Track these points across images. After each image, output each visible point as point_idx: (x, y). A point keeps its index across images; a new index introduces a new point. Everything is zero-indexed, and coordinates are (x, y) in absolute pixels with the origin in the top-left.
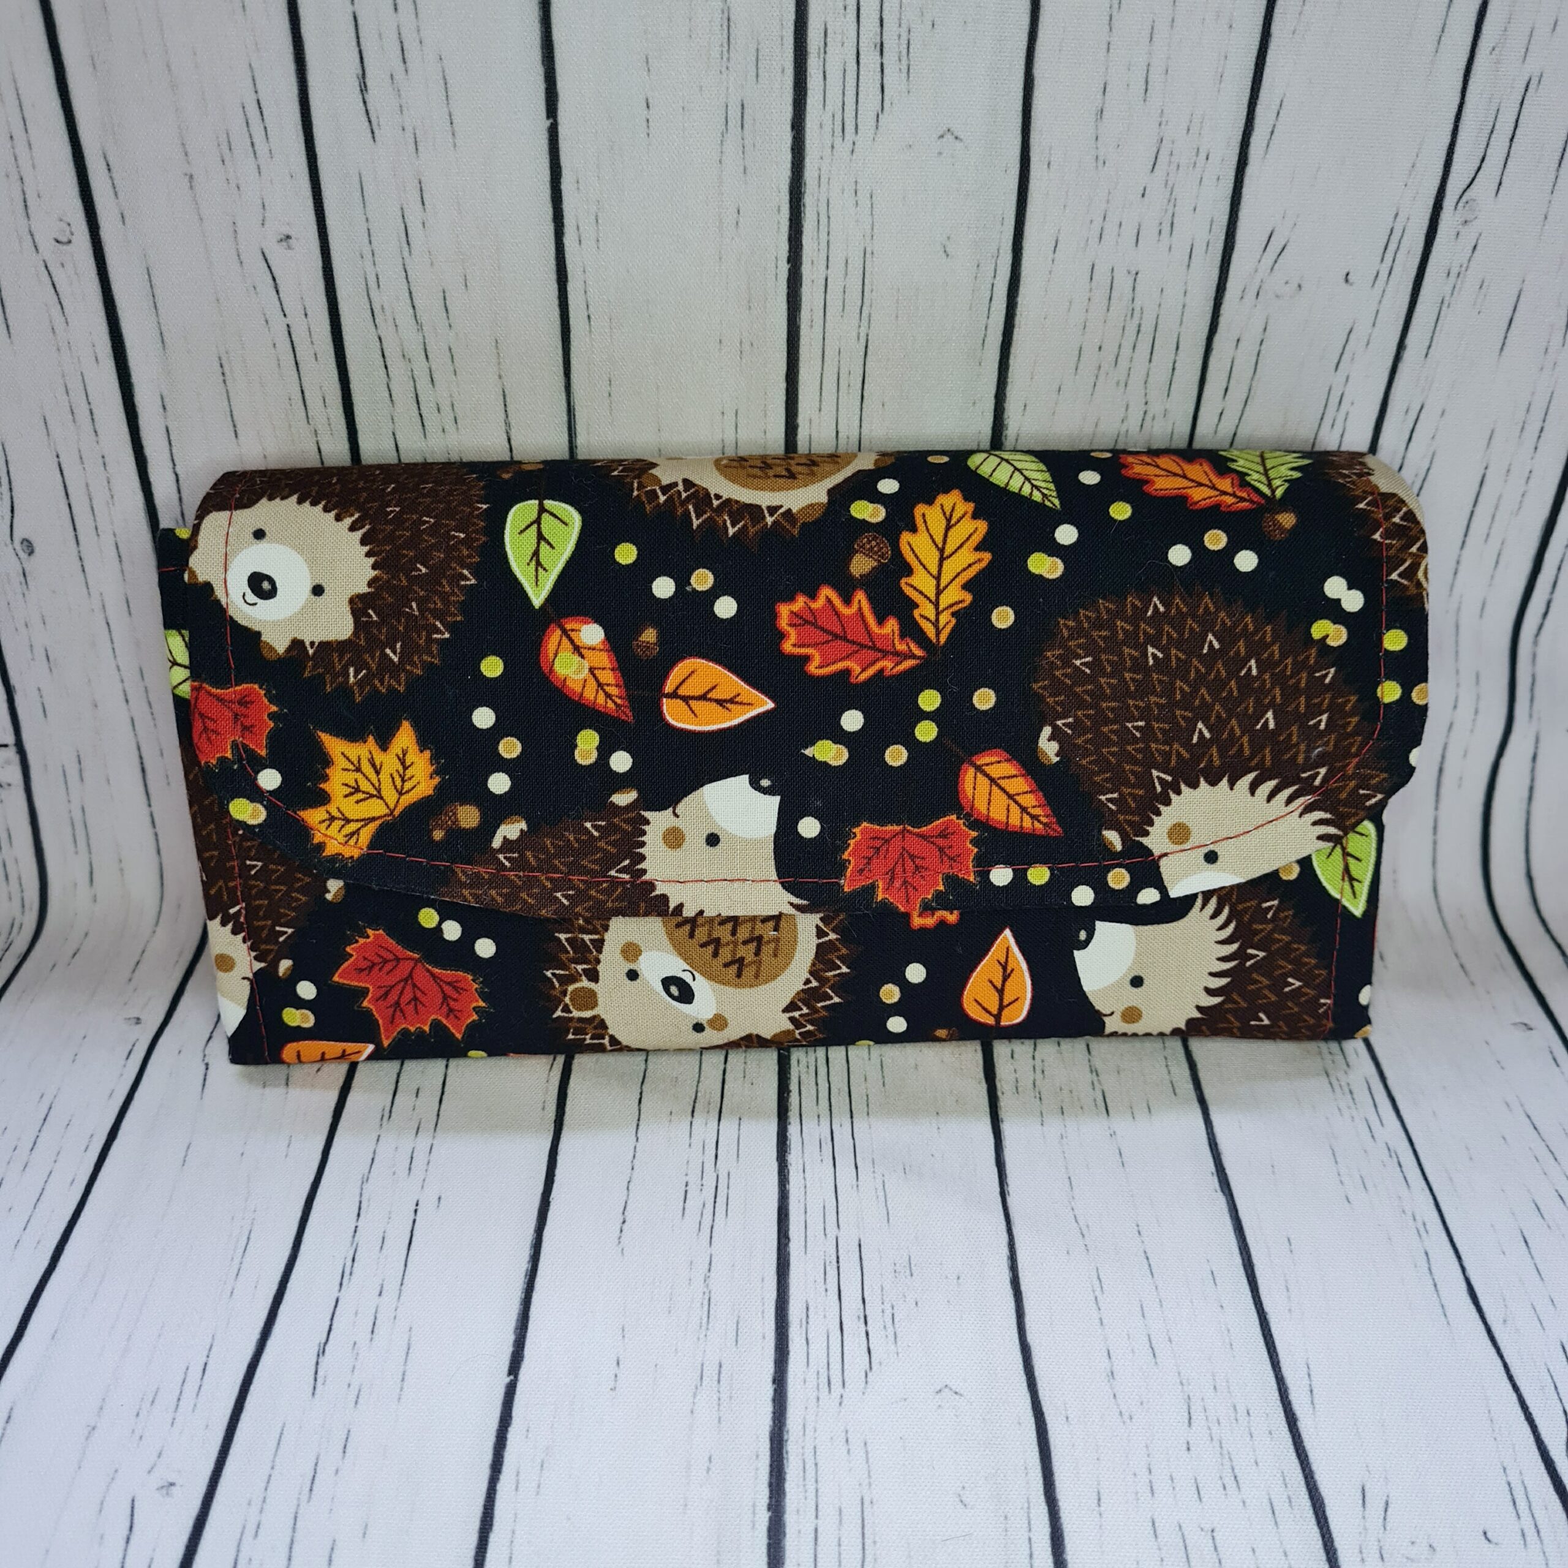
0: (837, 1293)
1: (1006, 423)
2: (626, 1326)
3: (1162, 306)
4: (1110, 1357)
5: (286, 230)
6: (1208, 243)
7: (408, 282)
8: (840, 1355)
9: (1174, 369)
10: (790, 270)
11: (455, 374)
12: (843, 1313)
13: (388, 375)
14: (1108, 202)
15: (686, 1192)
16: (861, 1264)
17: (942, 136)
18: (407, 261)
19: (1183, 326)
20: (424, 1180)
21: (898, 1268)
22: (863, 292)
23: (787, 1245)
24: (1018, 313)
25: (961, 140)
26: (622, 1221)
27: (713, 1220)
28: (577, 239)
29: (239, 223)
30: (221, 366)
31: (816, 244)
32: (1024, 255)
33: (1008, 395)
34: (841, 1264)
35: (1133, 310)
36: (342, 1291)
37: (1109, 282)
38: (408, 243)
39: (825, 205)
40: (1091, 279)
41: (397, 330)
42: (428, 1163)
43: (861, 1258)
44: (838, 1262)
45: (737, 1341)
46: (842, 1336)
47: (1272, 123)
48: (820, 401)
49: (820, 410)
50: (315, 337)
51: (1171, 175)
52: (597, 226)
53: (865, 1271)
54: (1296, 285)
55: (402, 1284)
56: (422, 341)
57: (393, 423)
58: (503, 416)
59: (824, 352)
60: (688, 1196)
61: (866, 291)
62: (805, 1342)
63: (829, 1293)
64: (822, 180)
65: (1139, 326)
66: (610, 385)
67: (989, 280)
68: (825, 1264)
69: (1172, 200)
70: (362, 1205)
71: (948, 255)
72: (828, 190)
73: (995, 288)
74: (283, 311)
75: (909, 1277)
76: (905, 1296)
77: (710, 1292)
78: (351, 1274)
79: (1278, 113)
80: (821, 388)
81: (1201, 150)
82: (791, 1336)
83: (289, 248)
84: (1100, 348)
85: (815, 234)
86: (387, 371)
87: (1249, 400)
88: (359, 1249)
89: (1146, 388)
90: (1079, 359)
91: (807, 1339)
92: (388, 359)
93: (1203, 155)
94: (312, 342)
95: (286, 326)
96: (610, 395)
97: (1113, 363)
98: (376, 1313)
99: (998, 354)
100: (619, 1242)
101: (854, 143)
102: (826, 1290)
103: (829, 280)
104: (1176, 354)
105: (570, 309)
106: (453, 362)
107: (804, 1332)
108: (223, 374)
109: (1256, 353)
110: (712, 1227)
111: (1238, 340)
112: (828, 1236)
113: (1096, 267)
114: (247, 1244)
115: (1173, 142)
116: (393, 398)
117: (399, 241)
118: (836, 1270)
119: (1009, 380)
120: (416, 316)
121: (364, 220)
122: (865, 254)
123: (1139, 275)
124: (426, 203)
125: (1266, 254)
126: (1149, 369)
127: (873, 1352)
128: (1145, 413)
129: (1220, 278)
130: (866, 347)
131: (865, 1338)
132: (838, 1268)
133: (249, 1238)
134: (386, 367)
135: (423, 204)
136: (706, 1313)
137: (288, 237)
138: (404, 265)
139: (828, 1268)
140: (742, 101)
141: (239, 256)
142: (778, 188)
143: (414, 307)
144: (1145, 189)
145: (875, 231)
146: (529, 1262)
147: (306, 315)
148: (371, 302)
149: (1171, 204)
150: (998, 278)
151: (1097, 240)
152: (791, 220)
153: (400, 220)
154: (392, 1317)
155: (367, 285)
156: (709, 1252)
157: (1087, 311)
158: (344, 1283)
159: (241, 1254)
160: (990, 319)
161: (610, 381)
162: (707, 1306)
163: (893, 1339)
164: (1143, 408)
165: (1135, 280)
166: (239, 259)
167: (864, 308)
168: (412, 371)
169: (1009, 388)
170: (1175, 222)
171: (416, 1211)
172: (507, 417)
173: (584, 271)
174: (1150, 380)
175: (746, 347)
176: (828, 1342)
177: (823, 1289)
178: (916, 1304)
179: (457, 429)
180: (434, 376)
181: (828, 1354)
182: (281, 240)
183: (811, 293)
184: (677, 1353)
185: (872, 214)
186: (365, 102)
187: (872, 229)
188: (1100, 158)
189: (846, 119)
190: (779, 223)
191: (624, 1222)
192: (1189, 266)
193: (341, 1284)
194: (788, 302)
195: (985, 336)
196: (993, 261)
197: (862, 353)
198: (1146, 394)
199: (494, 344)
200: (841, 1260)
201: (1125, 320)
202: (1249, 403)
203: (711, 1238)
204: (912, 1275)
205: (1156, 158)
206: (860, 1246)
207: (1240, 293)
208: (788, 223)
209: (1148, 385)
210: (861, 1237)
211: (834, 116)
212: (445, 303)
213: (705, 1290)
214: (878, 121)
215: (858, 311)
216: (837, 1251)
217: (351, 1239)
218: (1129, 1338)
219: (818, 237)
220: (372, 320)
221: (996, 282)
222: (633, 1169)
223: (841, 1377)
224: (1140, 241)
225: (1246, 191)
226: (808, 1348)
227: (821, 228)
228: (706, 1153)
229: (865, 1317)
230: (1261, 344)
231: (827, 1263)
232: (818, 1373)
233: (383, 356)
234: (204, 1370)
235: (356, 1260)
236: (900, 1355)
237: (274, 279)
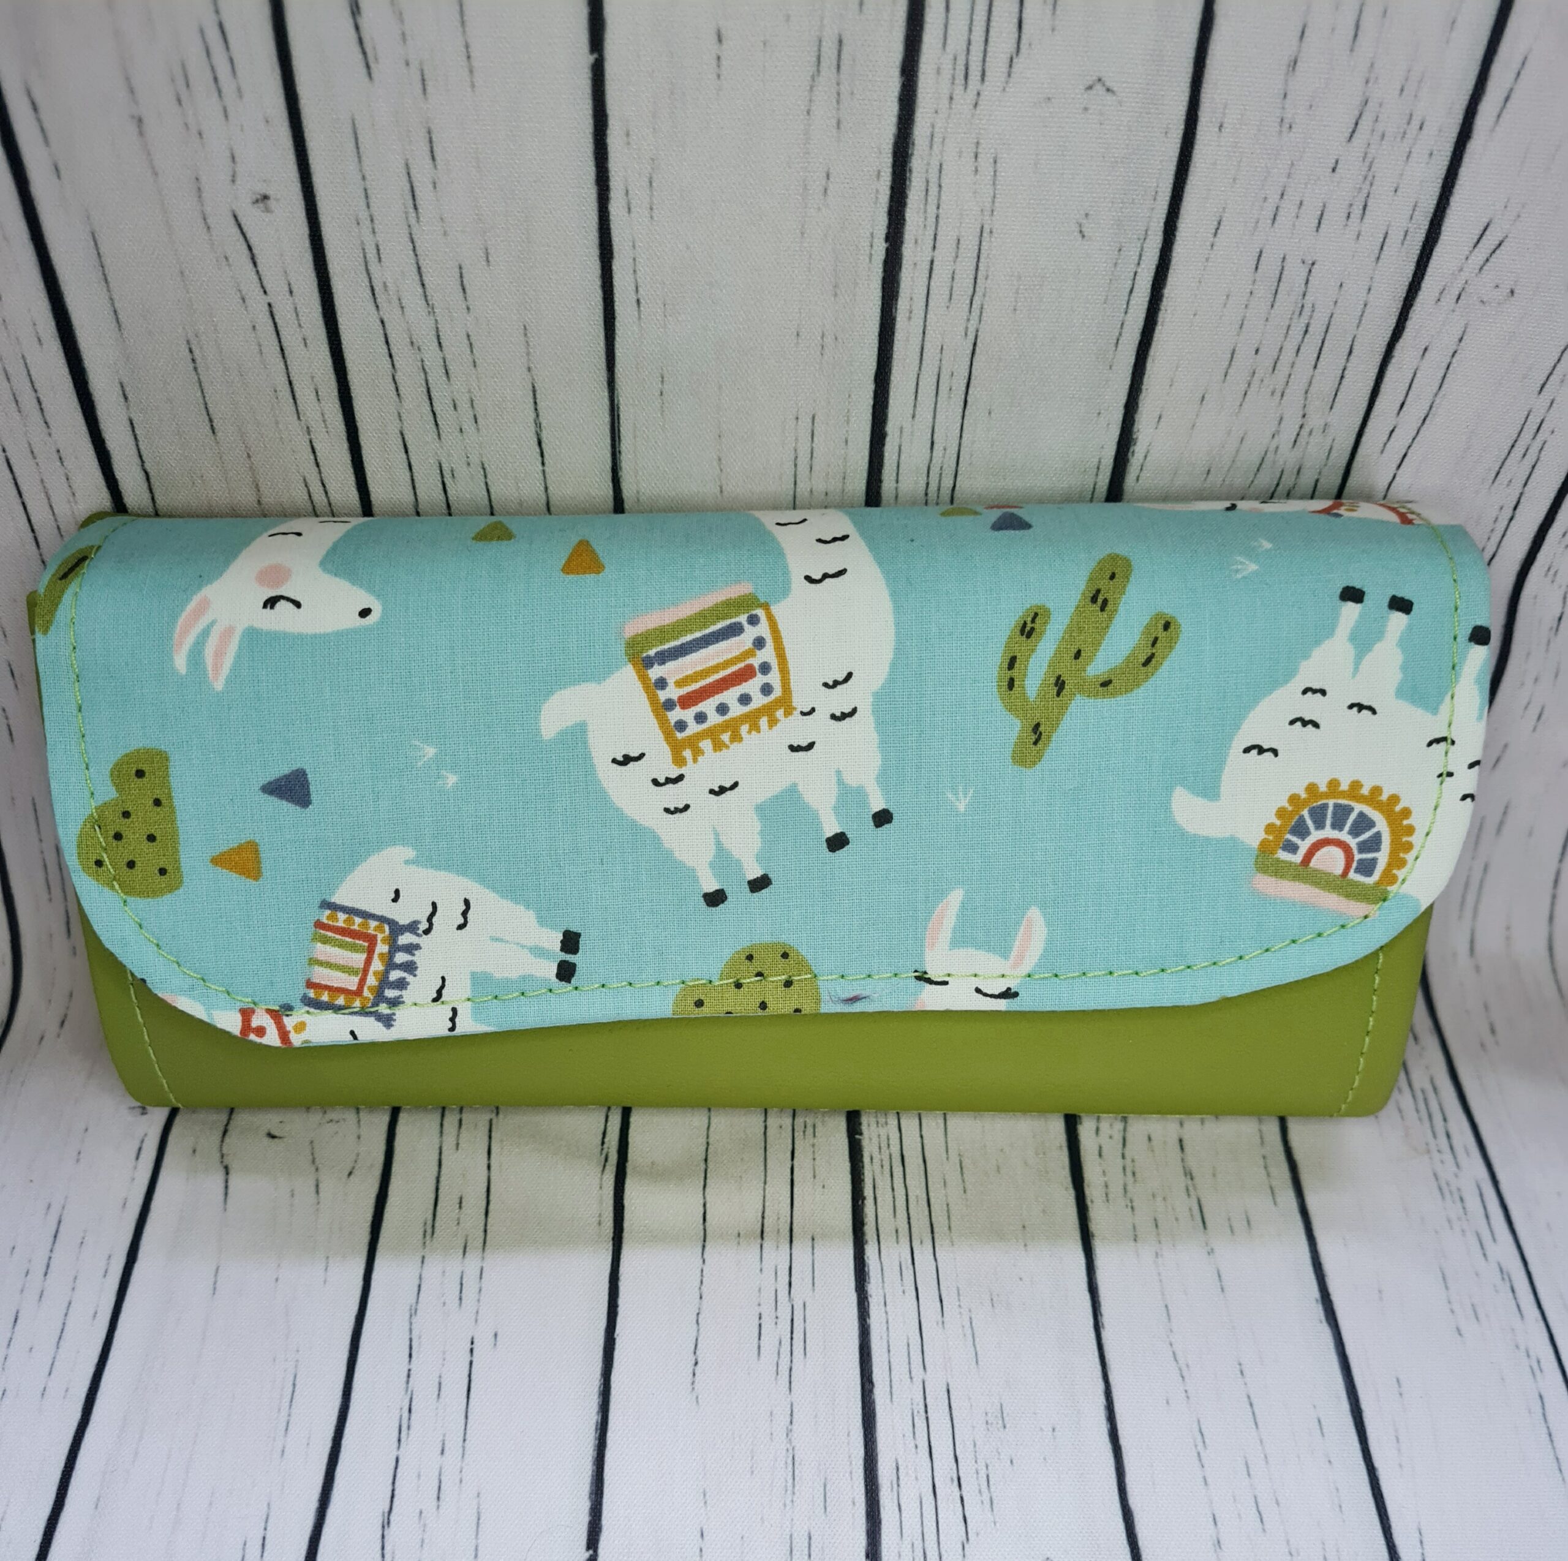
0: (928, 1450)
1: (1135, 437)
2: (708, 1490)
3: (1338, 304)
4: (1215, 1523)
5: (262, 189)
6: (1406, 232)
7: (416, 255)
8: (934, 1524)
9: (1342, 377)
10: (887, 250)
11: (475, 366)
12: (935, 1474)
13: (393, 365)
14: (1289, 176)
15: (760, 1325)
16: (951, 1414)
17: (1090, 88)
18: (414, 231)
19: (1360, 329)
20: (477, 1312)
21: (991, 1419)
22: (976, 278)
23: (871, 1391)
24: (1162, 308)
25: (1113, 92)
26: (693, 1362)
27: (791, 1361)
28: (626, 206)
29: (204, 179)
30: (191, 351)
31: (923, 219)
32: (1178, 238)
33: (1140, 405)
34: (929, 1414)
35: (1303, 306)
36: (401, 1449)
37: (1278, 272)
38: (415, 207)
39: (936, 170)
40: (1257, 268)
41: (403, 311)
42: (480, 1290)
43: (950, 1407)
44: (926, 1412)
45: (825, 1508)
46: (936, 1501)
47: (1508, 86)
48: (915, 406)
49: (913, 417)
50: (303, 319)
51: (1372, 146)
52: (651, 191)
53: (955, 1422)
54: (1508, 291)
55: (464, 1440)
56: (434, 326)
57: (401, 420)
58: (533, 415)
59: (922, 348)
60: (763, 1332)
61: (980, 276)
62: (897, 1509)
63: (919, 1449)
64: (935, 140)
65: (1308, 326)
66: (662, 382)
67: (1132, 267)
68: (913, 1414)
69: (1369, 178)
70: (413, 1343)
71: (1083, 236)
72: (942, 152)
73: (1137, 278)
74: (263, 287)
75: (1002, 1429)
76: (999, 1453)
77: (793, 1449)
78: (409, 1428)
79: (1519, 74)
80: (917, 392)
81: (1414, 118)
82: (882, 1502)
83: (268, 210)
84: (1257, 351)
85: (922, 206)
86: (392, 361)
87: (1428, 419)
88: (414, 1397)
89: (1306, 399)
90: (1230, 364)
91: (899, 1505)
92: (392, 346)
93: (1415, 123)
94: (300, 325)
95: (266, 306)
96: (662, 394)
97: (1271, 369)
98: (440, 1475)
99: (1134, 357)
100: (693, 1389)
101: (979, 94)
102: (916, 1447)
103: (935, 263)
104: (1348, 360)
105: (615, 291)
106: (472, 351)
107: (895, 1497)
108: (193, 360)
109: (1445, 365)
110: (791, 1370)
111: (1426, 349)
112: (914, 1380)
113: (1264, 255)
114: (293, 1391)
115: (1381, 105)
116: (401, 393)
117: (404, 204)
118: (925, 1421)
119: (1144, 387)
120: (426, 296)
121: (360, 177)
122: (982, 232)
123: (1315, 266)
124: (437, 158)
125: (1476, 250)
126: (1312, 376)
127: (969, 1520)
128: (1301, 427)
129: (1415, 275)
130: (975, 344)
131: (959, 1504)
132: (927, 1418)
133: (294, 1385)
134: (391, 356)
135: (433, 158)
136: (791, 1473)
137: (266, 197)
138: (411, 234)
139: (916, 1418)
140: (840, 36)
141: (205, 219)
142: (879, 149)
143: (423, 285)
144: (1337, 162)
145: (997, 204)
146: (598, 1412)
147: (291, 292)
148: (370, 279)
149: (1368, 183)
150: (1143, 266)
151: (1270, 222)
152: (892, 188)
153: (405, 179)
154: (458, 1481)
155: (365, 257)
156: (789, 1400)
157: (1246, 306)
158: (403, 1440)
159: (287, 1404)
160: (1128, 315)
161: (663, 378)
162: (791, 1466)
163: (988, 1506)
164: (1299, 421)
165: (1310, 271)
166: (206, 223)
167: (976, 298)
168: (422, 361)
169: (1142, 396)
170: (1369, 204)
171: (472, 1350)
172: (538, 416)
173: (634, 247)
174: (1313, 390)
175: (829, 340)
176: (921, 1508)
177: (913, 1445)
178: (1012, 1462)
179: (478, 430)
180: (450, 367)
181: (922, 1523)
182: (257, 201)
183: (912, 278)
184: (763, 1522)
185: (994, 184)
186: (357, 28)
187: (993, 202)
188: (1286, 121)
189: (971, 63)
190: (877, 191)
191: (696, 1364)
192: (1378, 258)
193: (399, 1440)
194: (884, 288)
195: (1120, 334)
196: (1139, 245)
197: (969, 352)
198: (1305, 407)
199: (522, 331)
200: (929, 1410)
201: (1291, 319)
202: (1427, 422)
203: (790, 1382)
204: (1005, 1427)
205: (1357, 124)
206: (948, 1391)
207: (1437, 295)
208: (888, 192)
209: (1309, 395)
210: (949, 1381)
211: (955, 59)
212: (462, 281)
213: (788, 1445)
214: (1011, 66)
215: (968, 302)
216: (925, 1399)
217: (405, 1385)
218: (1235, 1500)
219: (925, 212)
220: (372, 300)
221: (1139, 270)
222: (701, 1298)
223: (937, 1550)
224: (1322, 226)
225: (1464, 172)
226: (901, 1515)
227: (929, 199)
228: (779, 1279)
229: (959, 1479)
230: (1453, 356)
231: (915, 1413)
232: (913, 1545)
233: (387, 342)
234: (263, 1545)
235: (413, 1410)
236: (998, 1525)
237: (250, 248)
